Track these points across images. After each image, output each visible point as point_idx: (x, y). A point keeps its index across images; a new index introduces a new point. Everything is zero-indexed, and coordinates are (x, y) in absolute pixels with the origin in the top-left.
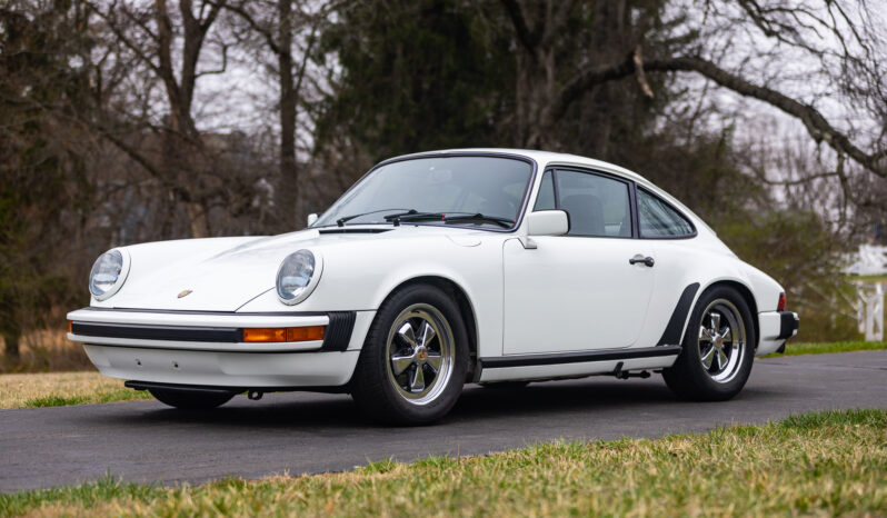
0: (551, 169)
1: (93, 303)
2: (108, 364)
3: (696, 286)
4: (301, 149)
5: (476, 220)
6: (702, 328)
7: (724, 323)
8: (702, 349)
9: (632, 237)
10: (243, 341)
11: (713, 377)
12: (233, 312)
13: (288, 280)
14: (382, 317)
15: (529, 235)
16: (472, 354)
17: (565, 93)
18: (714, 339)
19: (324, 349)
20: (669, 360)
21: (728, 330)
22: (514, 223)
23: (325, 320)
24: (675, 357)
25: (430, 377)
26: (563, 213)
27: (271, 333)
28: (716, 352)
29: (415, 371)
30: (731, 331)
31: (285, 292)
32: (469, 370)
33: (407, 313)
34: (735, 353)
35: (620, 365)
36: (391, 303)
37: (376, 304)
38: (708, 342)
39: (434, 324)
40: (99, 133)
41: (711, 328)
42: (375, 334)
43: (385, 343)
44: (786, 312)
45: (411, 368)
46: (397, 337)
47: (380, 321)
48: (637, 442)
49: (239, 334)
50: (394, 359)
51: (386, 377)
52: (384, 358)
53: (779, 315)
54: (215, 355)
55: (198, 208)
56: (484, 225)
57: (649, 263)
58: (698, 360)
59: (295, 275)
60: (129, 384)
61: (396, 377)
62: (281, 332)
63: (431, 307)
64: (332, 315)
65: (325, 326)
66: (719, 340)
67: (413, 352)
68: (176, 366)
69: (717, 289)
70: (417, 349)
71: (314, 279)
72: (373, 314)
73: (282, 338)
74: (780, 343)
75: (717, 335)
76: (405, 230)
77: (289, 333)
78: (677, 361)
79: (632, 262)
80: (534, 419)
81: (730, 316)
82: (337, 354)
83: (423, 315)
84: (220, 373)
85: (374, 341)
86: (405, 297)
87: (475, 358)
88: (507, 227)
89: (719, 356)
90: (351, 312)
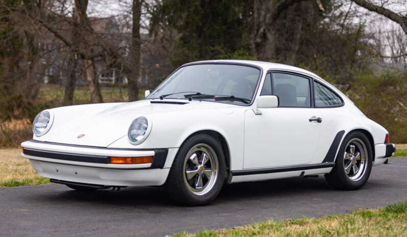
0: (270, 72)
1: (35, 138)
2: (41, 170)
3: (343, 132)
4: (143, 27)
5: (231, 99)
6: (346, 153)
7: (357, 150)
8: (345, 164)
9: (311, 107)
10: (110, 163)
11: (350, 178)
12: (106, 148)
13: (134, 132)
14: (181, 151)
15: (258, 107)
16: (227, 168)
17: (279, 7)
18: (352, 158)
19: (152, 167)
20: (328, 170)
21: (359, 153)
22: (250, 101)
23: (152, 153)
24: (332, 168)
25: (205, 181)
26: (276, 97)
27: (125, 160)
28: (353, 165)
29: (198, 178)
30: (360, 154)
31: (133, 138)
32: (226, 176)
33: (195, 148)
34: (362, 166)
35: (303, 173)
36: (186, 144)
37: (179, 145)
38: (349, 160)
39: (208, 154)
40: (40, 24)
41: (350, 153)
42: (178, 160)
43: (183, 164)
44: (389, 144)
45: (196, 177)
46: (189, 162)
47: (180, 153)
48: (310, 220)
49: (108, 160)
50: (187, 172)
51: (183, 181)
52: (182, 172)
53: (385, 145)
54: (96, 169)
55: (90, 62)
56: (235, 102)
57: (319, 121)
58: (343, 170)
59: (137, 129)
60: (52, 180)
61: (188, 181)
62: (130, 159)
63: (206, 145)
64: (156, 151)
65: (152, 156)
66: (354, 160)
67: (197, 168)
68: (76, 173)
69: (354, 133)
70: (199, 167)
71: (147, 132)
72: (177, 149)
73: (130, 162)
74: (385, 159)
75: (353, 156)
76: (195, 103)
77: (134, 160)
78: (332, 170)
79: (311, 120)
80: (259, 201)
81: (360, 147)
82: (158, 170)
83: (202, 149)
84: (98, 178)
85: (177, 163)
86: (193, 141)
87: (228, 170)
88: (247, 103)
89: (354, 167)
90: (166, 149)
